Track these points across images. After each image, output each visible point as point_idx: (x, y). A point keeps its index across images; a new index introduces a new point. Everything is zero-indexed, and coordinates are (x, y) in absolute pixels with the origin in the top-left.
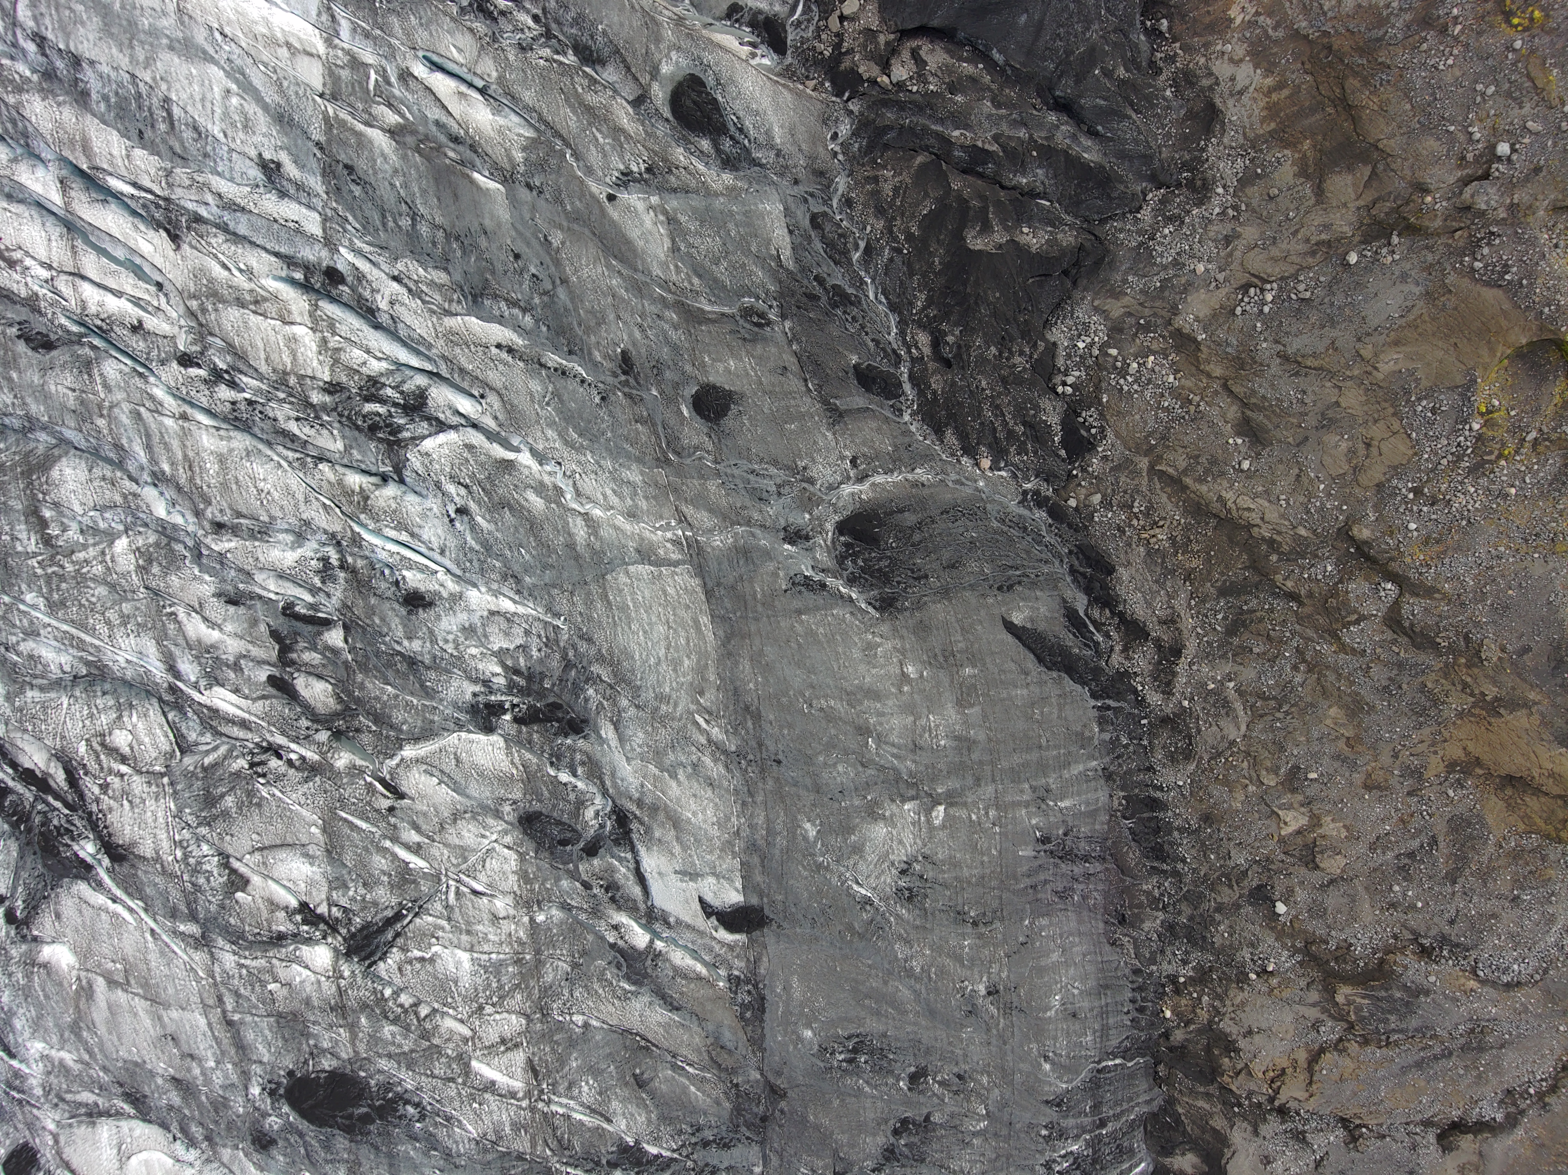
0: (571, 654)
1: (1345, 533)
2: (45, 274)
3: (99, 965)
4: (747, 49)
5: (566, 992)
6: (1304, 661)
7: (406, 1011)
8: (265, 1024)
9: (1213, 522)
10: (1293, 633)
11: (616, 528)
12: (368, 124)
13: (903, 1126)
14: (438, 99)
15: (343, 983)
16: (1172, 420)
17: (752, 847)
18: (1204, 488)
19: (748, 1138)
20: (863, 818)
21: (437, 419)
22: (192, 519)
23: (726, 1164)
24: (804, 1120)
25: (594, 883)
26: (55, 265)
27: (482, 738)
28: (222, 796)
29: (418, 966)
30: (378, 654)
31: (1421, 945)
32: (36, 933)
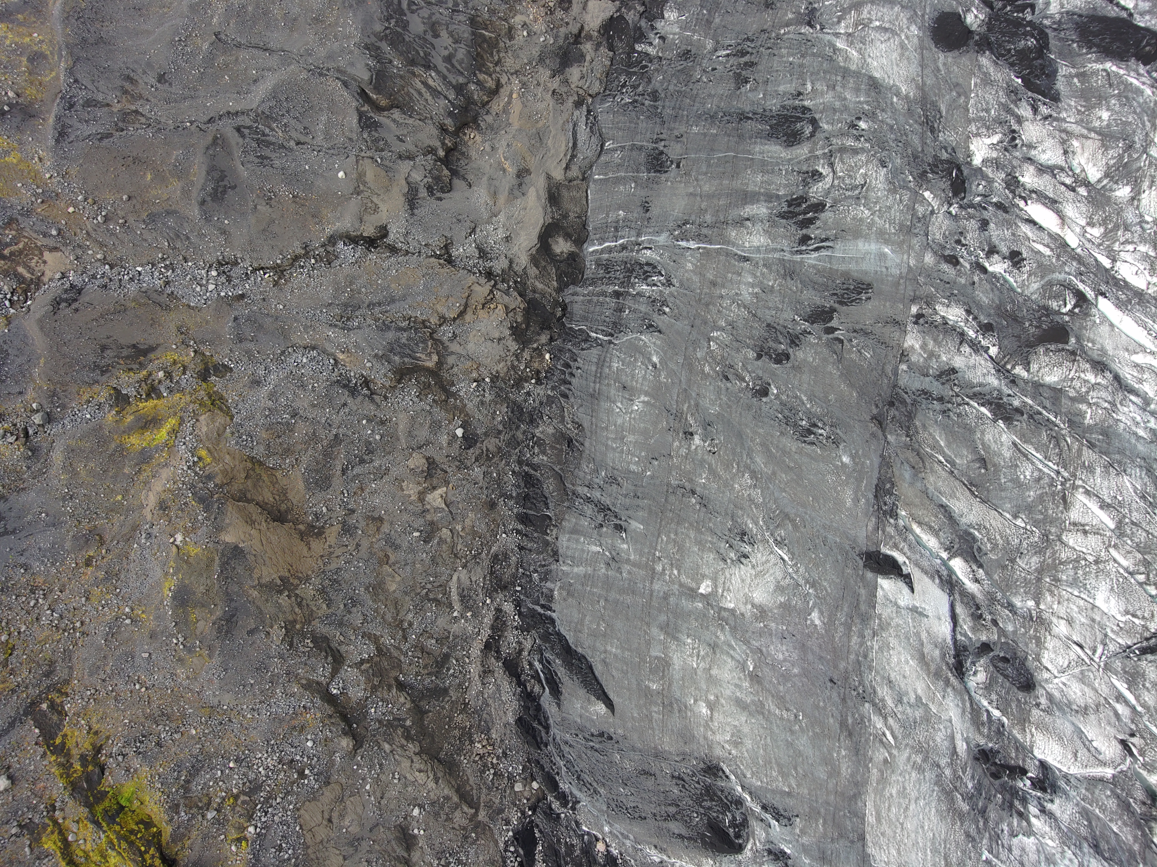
0: (981, 824)
1: (358, 742)
5: (1025, 545)
6: (404, 630)
9: (442, 755)
10: (406, 655)
13: (782, 358)
16: (458, 853)
17: (865, 619)
18: (446, 792)
19: (906, 393)
20: (771, 611)
23: (927, 379)
24: (861, 394)
25: (989, 623)
27: (1050, 760)
29: (1139, 613)
31: (369, 389)
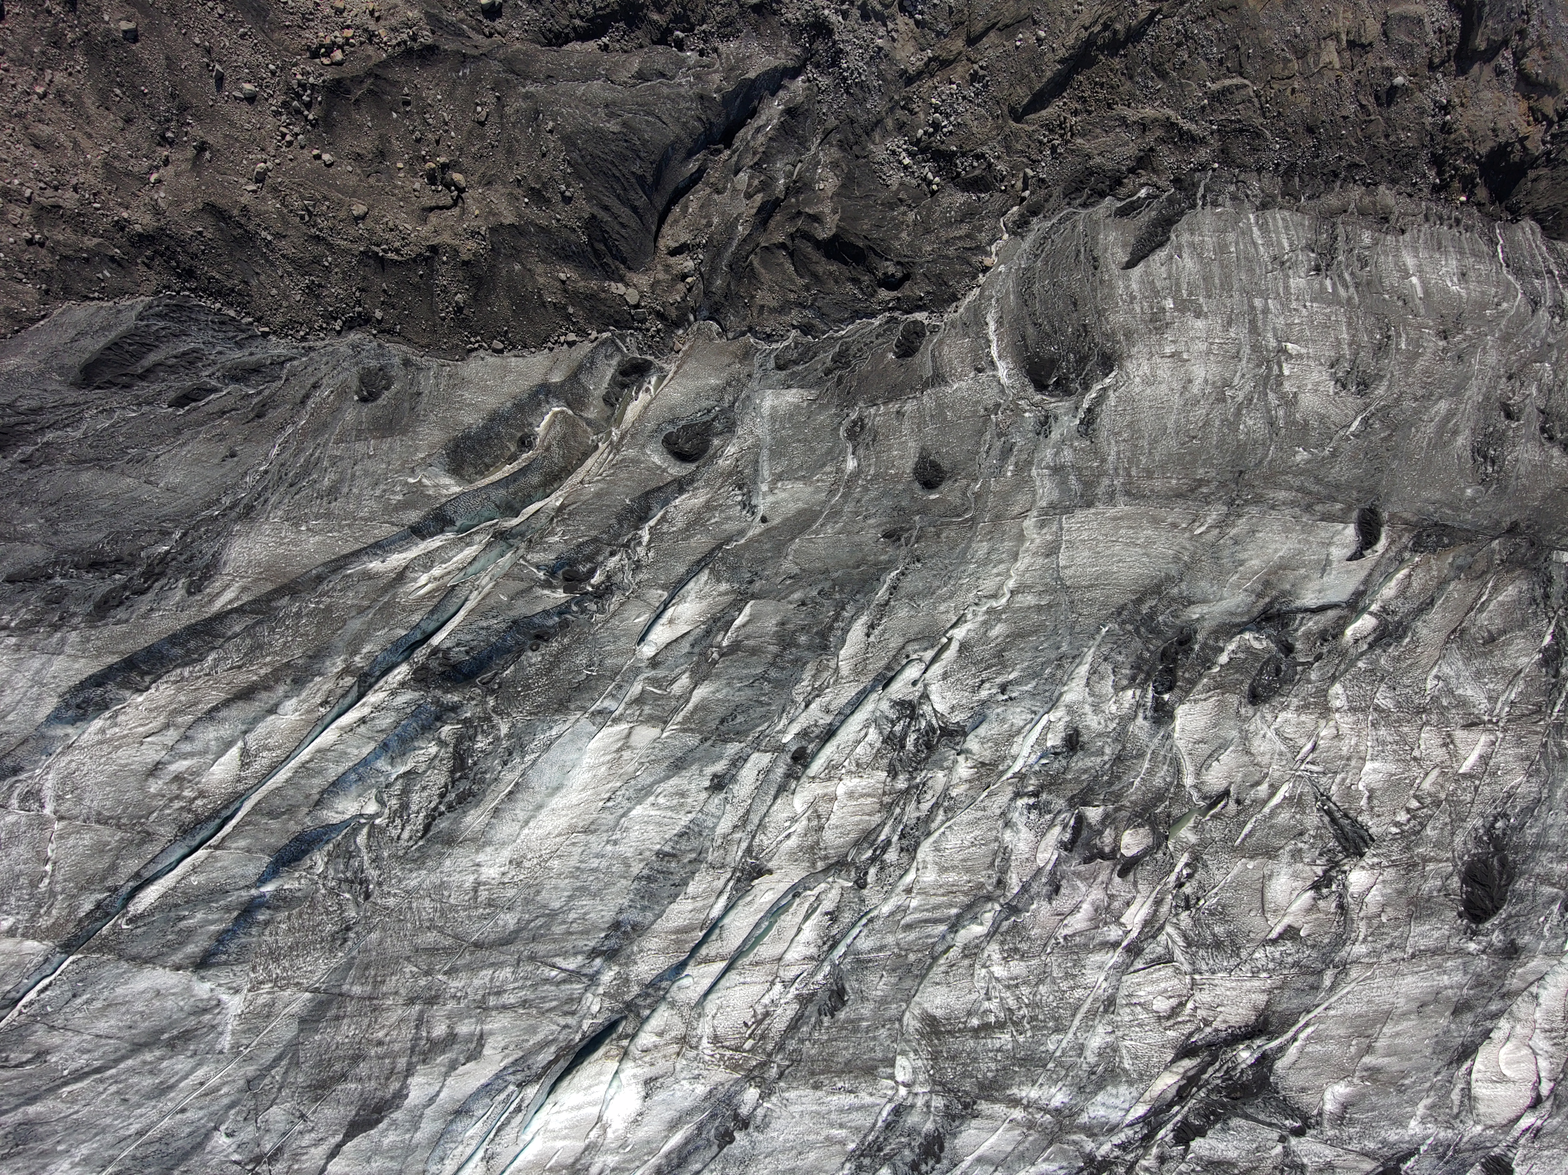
2: (778, 987)
3: (1352, 1058)
4: (641, 395)
7: (1414, 817)
8: (1416, 929)
11: (1027, 570)
12: (687, 701)
13: (1546, 432)
14: (676, 640)
15: (1385, 863)
17: (1308, 508)
18: (1047, 75)
21: (921, 697)
22: (989, 906)
25: (1317, 650)
26: (770, 978)
27: (1179, 721)
28: (1214, 935)
29: (1376, 801)
30: (1110, 783)
32: (1315, 1112)
